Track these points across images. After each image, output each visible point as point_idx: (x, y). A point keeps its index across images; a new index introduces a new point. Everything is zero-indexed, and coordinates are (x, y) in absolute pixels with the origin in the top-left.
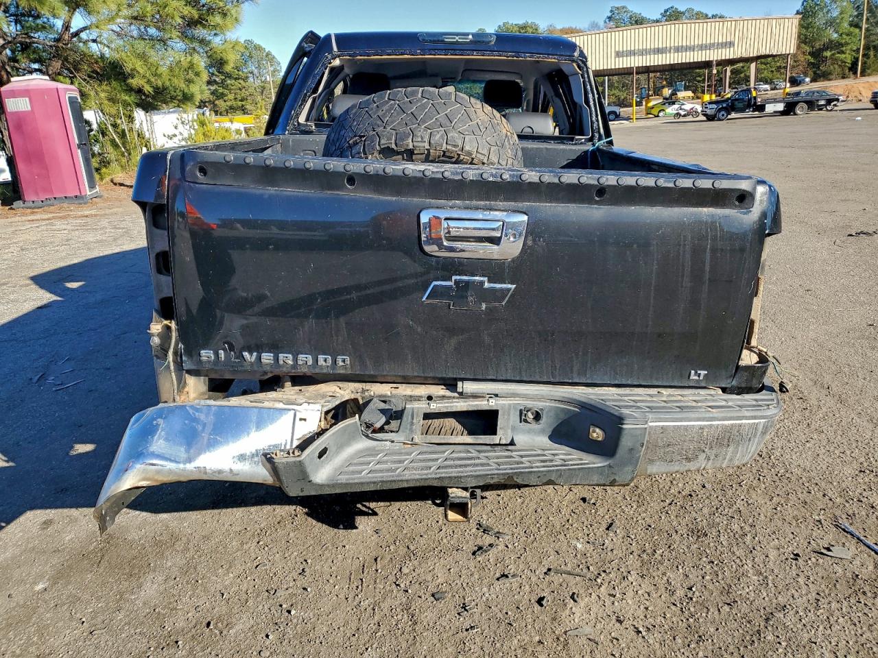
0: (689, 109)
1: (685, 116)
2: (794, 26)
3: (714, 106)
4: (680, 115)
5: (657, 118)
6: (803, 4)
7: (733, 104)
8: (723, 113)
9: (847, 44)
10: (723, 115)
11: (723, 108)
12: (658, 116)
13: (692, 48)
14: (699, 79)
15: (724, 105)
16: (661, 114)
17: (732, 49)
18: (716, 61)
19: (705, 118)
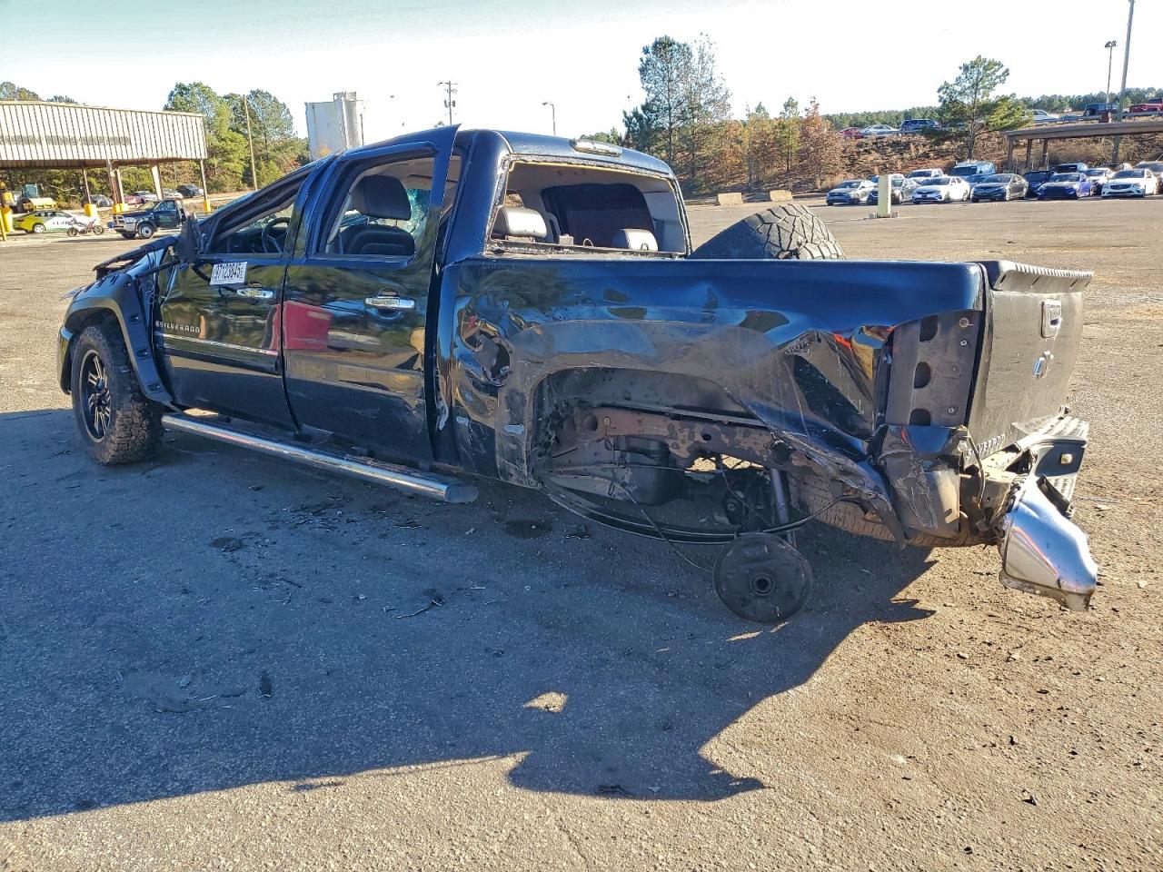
0: (87, 223)
1: (83, 232)
2: (198, 126)
3: (133, 220)
4: (77, 231)
5: (33, 236)
6: (170, 99)
7: (157, 219)
8: (146, 228)
9: (233, 151)
10: (147, 232)
11: (144, 222)
12: (33, 232)
13: (73, 141)
14: (57, 181)
15: (147, 219)
16: (38, 229)
17: (129, 147)
18: (111, 161)
19: (120, 235)
